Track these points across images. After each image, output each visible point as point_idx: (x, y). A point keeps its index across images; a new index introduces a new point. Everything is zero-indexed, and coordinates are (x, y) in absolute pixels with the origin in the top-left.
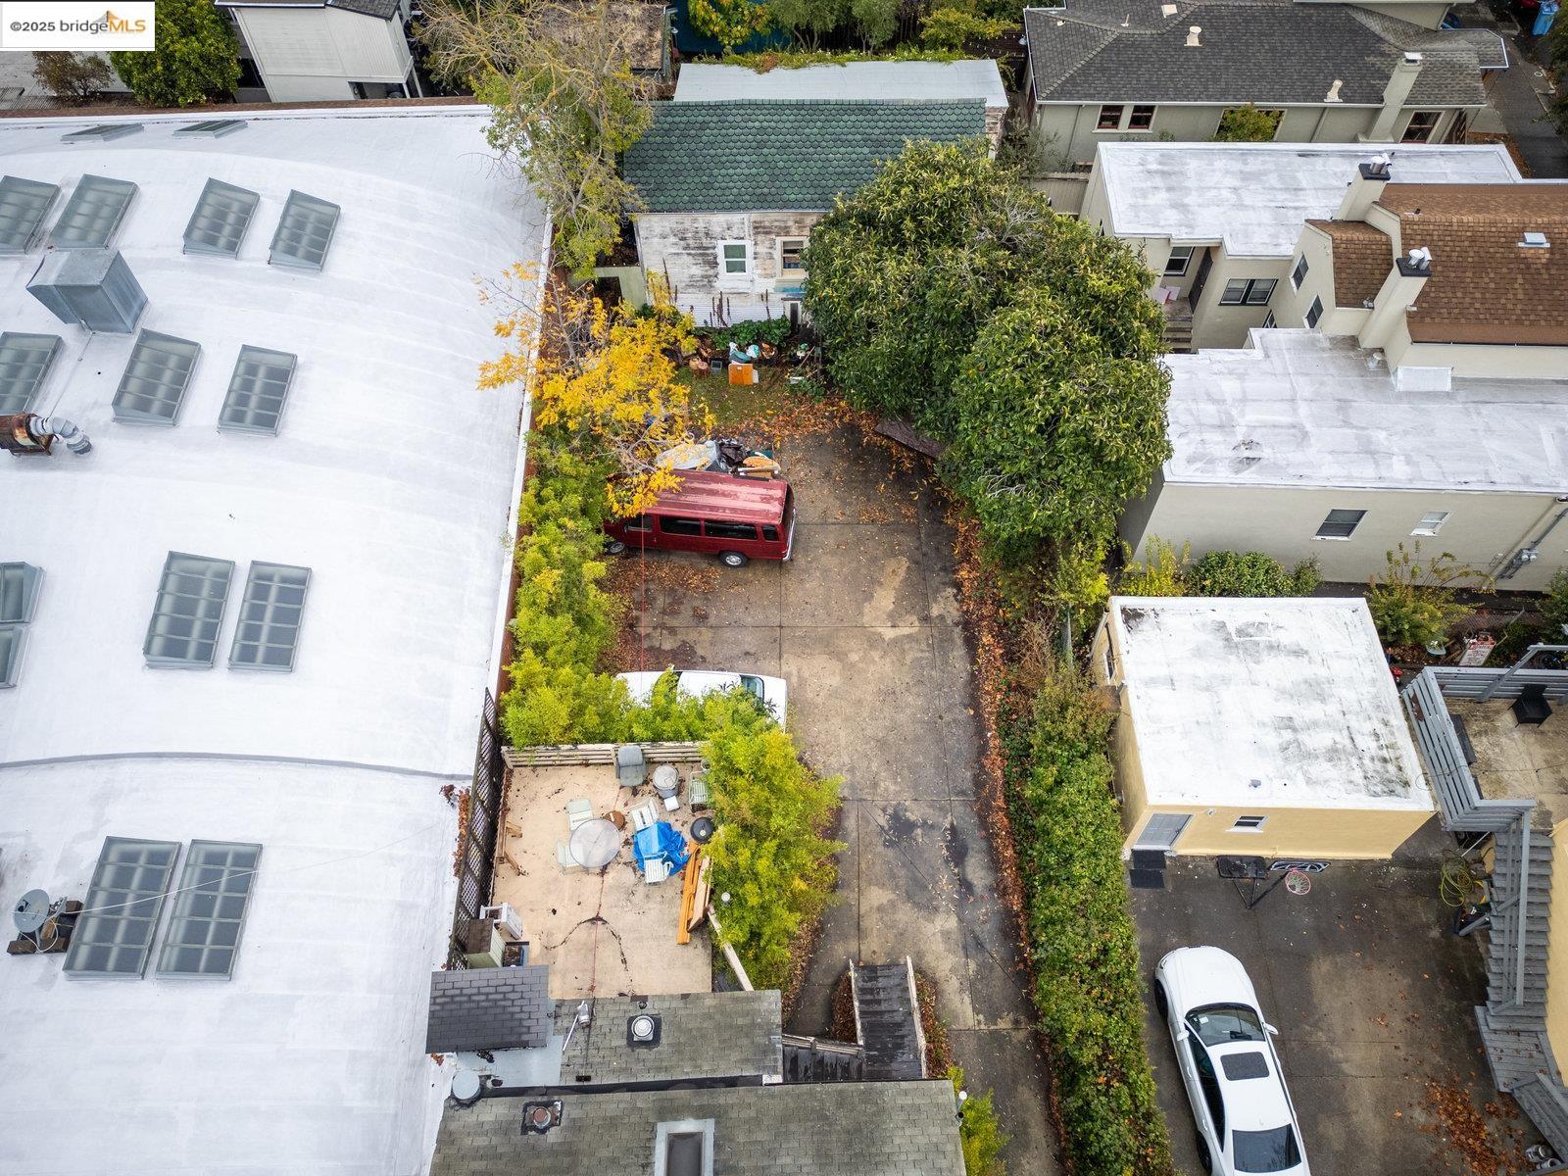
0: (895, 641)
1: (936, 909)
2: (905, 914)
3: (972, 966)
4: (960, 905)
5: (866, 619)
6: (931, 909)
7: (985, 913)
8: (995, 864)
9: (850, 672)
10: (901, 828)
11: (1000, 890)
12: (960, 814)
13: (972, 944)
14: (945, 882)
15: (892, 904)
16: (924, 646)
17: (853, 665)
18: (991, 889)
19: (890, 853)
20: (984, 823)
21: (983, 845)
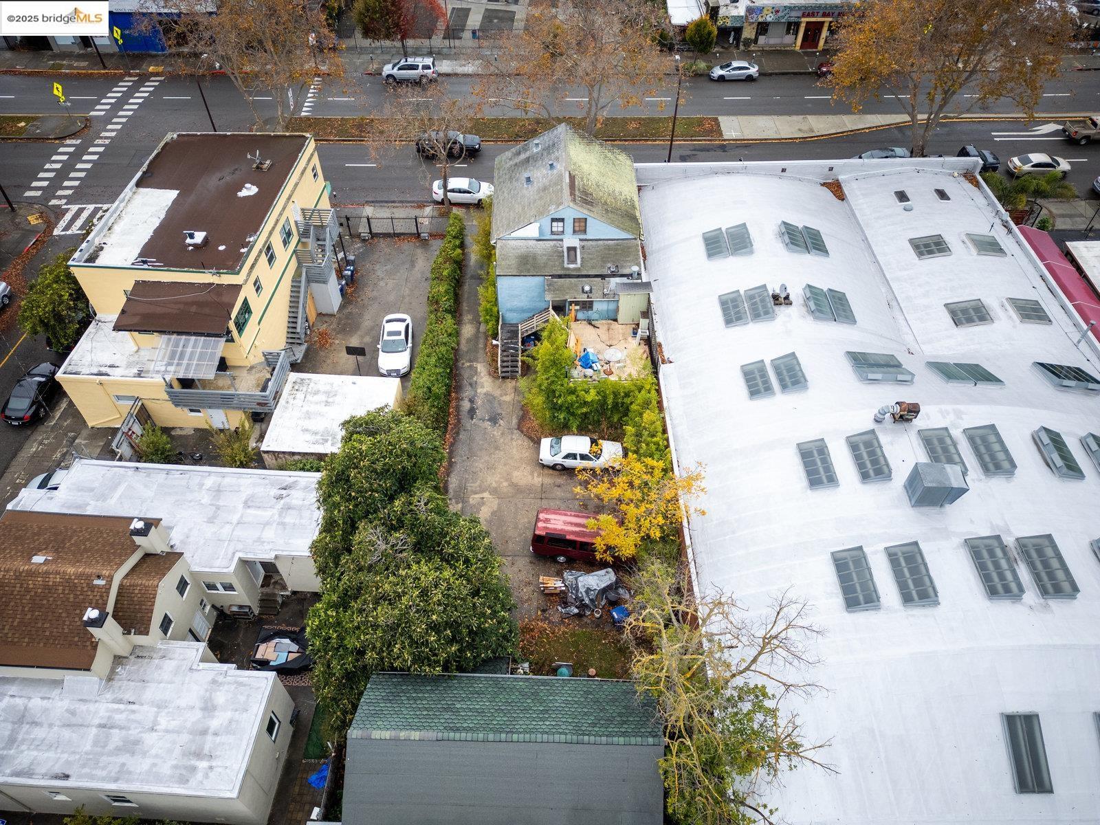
0: (484, 491)
1: (485, 394)
2: (497, 393)
3: (475, 379)
4: (475, 395)
5: (496, 502)
6: (486, 394)
7: (467, 393)
8: (458, 408)
9: (508, 477)
10: (494, 420)
11: (459, 399)
12: (467, 423)
13: (473, 385)
14: (479, 402)
15: (501, 396)
16: (469, 488)
17: (506, 480)
18: (462, 399)
19: (499, 411)
20: (459, 421)
21: (461, 413)
